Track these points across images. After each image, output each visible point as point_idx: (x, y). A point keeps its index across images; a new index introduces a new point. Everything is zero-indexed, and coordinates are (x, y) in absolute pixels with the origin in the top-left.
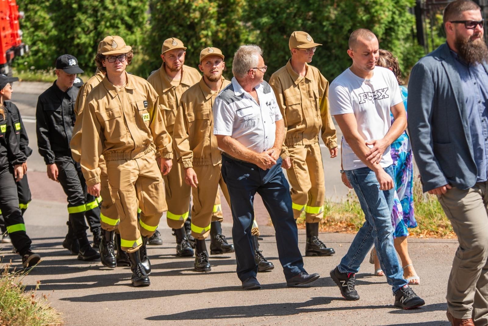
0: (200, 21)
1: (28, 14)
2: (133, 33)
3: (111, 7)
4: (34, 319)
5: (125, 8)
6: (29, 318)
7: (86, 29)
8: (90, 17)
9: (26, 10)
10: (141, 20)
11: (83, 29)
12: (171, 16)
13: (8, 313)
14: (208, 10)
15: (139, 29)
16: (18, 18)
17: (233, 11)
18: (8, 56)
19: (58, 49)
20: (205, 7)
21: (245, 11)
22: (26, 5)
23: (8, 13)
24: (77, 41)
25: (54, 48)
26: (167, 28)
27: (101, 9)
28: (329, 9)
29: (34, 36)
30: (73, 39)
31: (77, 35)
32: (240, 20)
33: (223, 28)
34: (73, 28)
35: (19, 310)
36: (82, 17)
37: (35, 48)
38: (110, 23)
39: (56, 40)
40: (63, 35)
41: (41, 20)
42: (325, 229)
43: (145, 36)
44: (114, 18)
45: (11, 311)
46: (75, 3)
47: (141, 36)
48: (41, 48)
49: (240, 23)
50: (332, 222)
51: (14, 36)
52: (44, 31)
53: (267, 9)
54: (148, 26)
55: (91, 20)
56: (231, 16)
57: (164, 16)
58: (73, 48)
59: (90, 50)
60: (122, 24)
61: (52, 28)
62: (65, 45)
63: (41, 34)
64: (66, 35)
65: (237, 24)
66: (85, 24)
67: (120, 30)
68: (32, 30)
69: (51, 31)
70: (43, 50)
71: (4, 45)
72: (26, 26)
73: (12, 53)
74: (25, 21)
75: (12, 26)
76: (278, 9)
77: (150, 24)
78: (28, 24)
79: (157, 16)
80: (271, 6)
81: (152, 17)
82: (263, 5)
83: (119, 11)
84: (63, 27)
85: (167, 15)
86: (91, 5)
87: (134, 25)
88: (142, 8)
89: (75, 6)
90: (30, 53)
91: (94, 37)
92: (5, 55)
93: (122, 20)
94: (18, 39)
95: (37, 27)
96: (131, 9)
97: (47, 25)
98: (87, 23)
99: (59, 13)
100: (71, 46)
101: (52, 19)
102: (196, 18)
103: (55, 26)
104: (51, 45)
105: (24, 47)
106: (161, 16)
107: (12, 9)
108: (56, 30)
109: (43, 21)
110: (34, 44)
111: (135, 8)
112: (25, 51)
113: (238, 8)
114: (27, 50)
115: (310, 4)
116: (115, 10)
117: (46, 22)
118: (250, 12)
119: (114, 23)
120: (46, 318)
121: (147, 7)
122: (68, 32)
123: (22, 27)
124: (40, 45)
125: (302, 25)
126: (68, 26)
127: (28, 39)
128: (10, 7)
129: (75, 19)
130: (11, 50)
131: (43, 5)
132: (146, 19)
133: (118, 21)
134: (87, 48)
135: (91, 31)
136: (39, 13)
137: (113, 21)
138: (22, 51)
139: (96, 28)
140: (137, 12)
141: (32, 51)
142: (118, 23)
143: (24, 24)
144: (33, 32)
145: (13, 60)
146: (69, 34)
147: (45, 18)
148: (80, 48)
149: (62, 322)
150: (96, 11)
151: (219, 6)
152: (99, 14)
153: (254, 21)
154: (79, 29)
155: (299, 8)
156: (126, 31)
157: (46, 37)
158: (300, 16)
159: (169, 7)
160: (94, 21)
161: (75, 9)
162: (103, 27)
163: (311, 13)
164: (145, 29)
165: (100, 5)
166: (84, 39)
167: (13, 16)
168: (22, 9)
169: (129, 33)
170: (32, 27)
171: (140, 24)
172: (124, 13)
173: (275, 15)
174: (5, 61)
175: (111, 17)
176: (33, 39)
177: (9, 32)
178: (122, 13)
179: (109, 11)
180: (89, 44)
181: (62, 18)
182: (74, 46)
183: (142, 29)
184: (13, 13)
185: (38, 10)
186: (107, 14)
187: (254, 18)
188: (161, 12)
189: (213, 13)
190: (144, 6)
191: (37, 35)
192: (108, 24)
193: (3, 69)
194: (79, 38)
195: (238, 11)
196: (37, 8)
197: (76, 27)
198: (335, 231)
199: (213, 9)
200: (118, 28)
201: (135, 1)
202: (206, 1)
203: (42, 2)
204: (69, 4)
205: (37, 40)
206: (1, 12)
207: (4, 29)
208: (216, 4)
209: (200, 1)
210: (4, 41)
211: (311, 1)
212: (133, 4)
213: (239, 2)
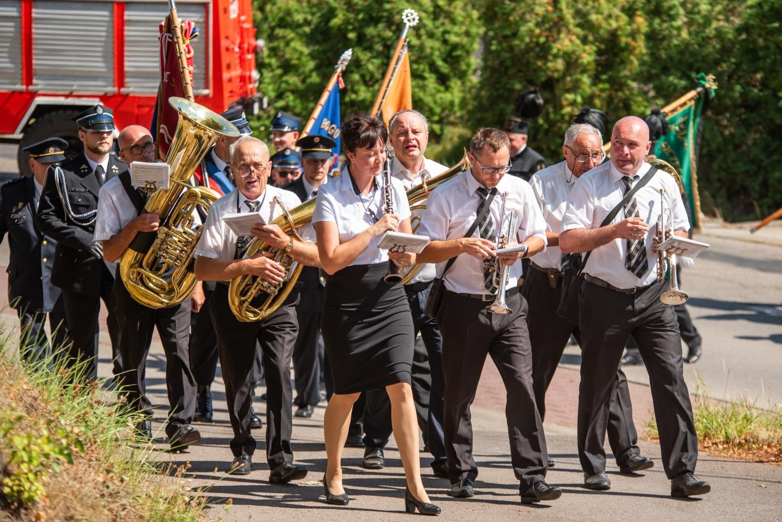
0: (564, 76)
1: (274, 44)
2: (448, 88)
5: (437, 44)
7: (368, 77)
8: (377, 57)
9: (271, 37)
10: (463, 67)
11: (363, 77)
12: (514, 65)
14: (578, 58)
15: (459, 83)
16: (255, 49)
17: (623, 62)
20: (574, 52)
21: (643, 63)
22: (272, 29)
23: (238, 41)
24: (352, 96)
25: (312, 105)
29: (281, 83)
30: (345, 92)
31: (353, 87)
32: (634, 80)
33: (602, 90)
36: (363, 56)
37: (281, 103)
41: (296, 56)
42: (739, 455)
43: (469, 96)
46: (353, 30)
47: (461, 95)
48: (291, 103)
49: (634, 85)
50: (754, 443)
51: (244, 80)
52: (299, 75)
53: (681, 62)
54: (475, 79)
55: (378, 61)
56: (618, 72)
57: (502, 63)
60: (432, 72)
61: (312, 71)
63: (293, 80)
65: (627, 85)
66: (367, 69)
67: (426, 83)
68: (279, 72)
69: (310, 76)
70: (295, 107)
71: (226, 94)
72: (269, 65)
74: (268, 56)
75: (242, 61)
77: (479, 75)
78: (274, 61)
79: (491, 62)
80: (688, 58)
81: (483, 64)
82: (675, 55)
83: (428, 51)
85: (508, 63)
86: (379, 36)
87: (451, 75)
88: (468, 47)
89: (351, 35)
90: (271, 112)
93: (432, 65)
94: (251, 86)
95: (287, 67)
96: (448, 48)
97: (304, 66)
98: (371, 67)
99: (327, 47)
101: (312, 56)
102: (557, 70)
103: (317, 68)
104: (306, 101)
105: (261, 100)
106: (496, 63)
107: (245, 34)
108: (318, 75)
109: (299, 59)
110: (279, 96)
111: (455, 47)
112: (261, 108)
113: (632, 58)
114: (265, 105)
115: (759, 58)
117: (304, 59)
118: (652, 66)
121: (477, 46)
123: (259, 66)
124: (290, 98)
125: (741, 94)
127: (269, 87)
130: (239, 103)
131: (300, 31)
132: (473, 67)
133: (424, 67)
135: (377, 81)
136: (293, 44)
138: (256, 107)
140: (458, 53)
141: (274, 108)
142: (423, 71)
143: (267, 61)
144: (281, 76)
147: (301, 53)
148: (354, 108)
150: (388, 46)
151: (599, 53)
154: (357, 77)
155: (738, 65)
156: (436, 85)
157: (301, 86)
158: (740, 78)
159: (511, 49)
161: (352, 41)
163: (759, 76)
164: (468, 84)
165: (396, 37)
166: (362, 94)
167: (246, 46)
168: (264, 35)
169: (442, 89)
170: (279, 67)
171: (462, 76)
172: (437, 53)
173: (693, 74)
175: (412, 58)
176: (279, 88)
177: (236, 72)
178: (432, 54)
179: (411, 48)
181: (330, 55)
182: (346, 104)
183: (463, 84)
184: (246, 40)
187: (658, 77)
188: (498, 56)
189: (589, 63)
190: (472, 44)
191: (286, 82)
194: (355, 92)
195: (632, 62)
196: (291, 34)
197: (353, 72)
198: (758, 459)
199: (588, 56)
200: (423, 78)
201: (457, 34)
202: (578, 42)
203: (299, 26)
204: (342, 32)
205: (286, 91)
206: (227, 37)
207: (229, 67)
208: (594, 48)
209: (567, 42)
210: (227, 88)
211: (761, 53)
212: (453, 39)
213: (634, 48)
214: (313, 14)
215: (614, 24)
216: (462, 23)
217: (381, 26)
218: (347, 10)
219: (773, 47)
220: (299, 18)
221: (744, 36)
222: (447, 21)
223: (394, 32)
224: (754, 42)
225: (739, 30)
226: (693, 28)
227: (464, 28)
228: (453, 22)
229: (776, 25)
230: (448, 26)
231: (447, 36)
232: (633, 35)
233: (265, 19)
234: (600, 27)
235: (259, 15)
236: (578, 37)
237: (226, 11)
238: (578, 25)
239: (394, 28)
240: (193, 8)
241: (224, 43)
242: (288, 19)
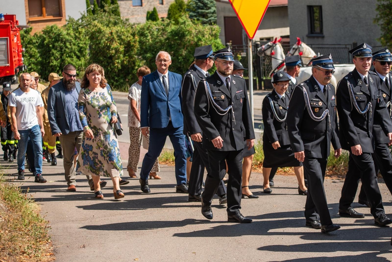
0: (115, 55)
1: (27, 49)
2: (80, 60)
3: (69, 47)
4: (26, 207)
5: (76, 47)
6: (24, 207)
7: (56, 58)
8: (58, 52)
9: (26, 47)
10: (84, 54)
11: (55, 58)
12: (100, 52)
13: (13, 203)
14: (119, 49)
15: (83, 58)
16: (22, 51)
17: (132, 50)
18: (16, 71)
19: (42, 68)
20: (117, 48)
21: (138, 50)
22: (26, 45)
23: (17, 49)
24: (51, 64)
25: (39, 67)
26: (98, 58)
27: (64, 48)
28: (182, 50)
29: (30, 61)
30: (49, 62)
31: (52, 61)
32: (136, 55)
33: (126, 59)
34: (49, 57)
35: (18, 203)
36: (54, 52)
37: (30, 67)
38: (69, 55)
39: (41, 63)
40: (44, 61)
41: (34, 52)
43: (87, 62)
44: (71, 52)
45: (14, 203)
46: (51, 44)
47: (84, 62)
48: (33, 67)
49: (136, 57)
51: (19, 60)
52: (35, 58)
53: (150, 49)
54: (88, 57)
55: (59, 53)
56: (131, 53)
57: (96, 52)
58: (49, 67)
59: (58, 68)
60: (75, 55)
61: (39, 57)
62: (45, 66)
63: (33, 60)
64: (46, 60)
65: (134, 57)
66: (56, 56)
67: (73, 59)
68: (29, 57)
69: (38, 58)
70: (34, 68)
71: (14, 65)
72: (26, 56)
73: (18, 69)
74: (25, 53)
75: (19, 55)
76: (155, 50)
77: (89, 56)
78: (27, 54)
79: (93, 52)
80: (152, 48)
81: (90, 52)
82: (148, 48)
83: (73, 49)
84: (45, 56)
85: (98, 51)
86: (59, 45)
87: (81, 56)
89: (51, 46)
90: (27, 70)
91: (60, 62)
92: (14, 70)
93: (75, 53)
94: (21, 62)
95: (31, 56)
96: (79, 48)
97: (36, 56)
98: (57, 55)
99: (43, 49)
100: (48, 66)
101: (39, 52)
102: (113, 53)
103: (41, 56)
104: (38, 66)
105: (24, 66)
106: (95, 52)
107: (19, 47)
109: (34, 53)
110: (29, 65)
111: (81, 48)
112: (25, 69)
113: (135, 48)
114: (26, 68)
115: (172, 48)
116: (72, 48)
117: (36, 54)
118: (141, 51)
119: (70, 55)
120: (32, 207)
121: (88, 47)
122: (47, 59)
123: (23, 56)
124: (33, 65)
126: (47, 56)
127: (26, 62)
128: (18, 46)
129: (51, 52)
130: (18, 68)
131: (35, 45)
132: (87, 53)
133: (73, 54)
134: (56, 67)
135: (59, 59)
136: (32, 49)
137: (70, 54)
138: (23, 68)
139: (61, 57)
140: (83, 49)
141: (28, 69)
142: (72, 55)
143: (25, 54)
144: (29, 59)
145: (18, 73)
146: (47, 60)
147: (35, 52)
148: (53, 67)
149: (40, 209)
150: (61, 48)
151: (125, 47)
152: (63, 50)
153: (143, 55)
154: (53, 58)
156: (76, 59)
157: (36, 62)
159: (99, 47)
160: (60, 54)
161: (51, 47)
162: (65, 57)
164: (86, 58)
165: (64, 45)
166: (55, 63)
167: (19, 50)
168: (24, 47)
169: (78, 60)
170: (28, 56)
171: (84, 56)
172: (76, 50)
173: (154, 53)
174: (15, 74)
175: (69, 51)
176: (29, 62)
177: (17, 58)
178: (75, 50)
179: (68, 48)
180: (58, 65)
181: (44, 52)
182: (50, 66)
183: (85, 58)
185: (32, 48)
186: (67, 50)
187: (143, 54)
188: (95, 50)
189: (122, 51)
190: (86, 47)
191: (31, 61)
192: (67, 55)
193: (13, 77)
194: (53, 62)
195: (135, 50)
196: (32, 46)
197: (51, 57)
199: (122, 49)
200: (72, 57)
201: (82, 44)
202: (118, 44)
203: (34, 43)
204: (48, 45)
205: (31, 63)
206: (14, 48)
207: (14, 57)
208: (123, 46)
209: (115, 45)
210: (14, 63)
211: (173, 46)
212: (81, 45)
213: (135, 46)
214: (39, 40)
215: (129, 39)
216: (83, 41)
217: (59, 42)
218: (49, 38)
219: (176, 44)
220: (34, 41)
221: (167, 41)
222: (79, 40)
223: (64, 44)
224: (171, 43)
225: (166, 39)
226: (152, 39)
227: (84, 42)
228: (81, 40)
229: (177, 38)
230: (79, 42)
231: (79, 45)
232: (135, 42)
233: (24, 42)
234: (125, 40)
235: (22, 41)
236: (118, 43)
237: (13, 40)
238: (119, 40)
239: (63, 43)
240: (3, 40)
241: (13, 50)
242: (31, 42)
